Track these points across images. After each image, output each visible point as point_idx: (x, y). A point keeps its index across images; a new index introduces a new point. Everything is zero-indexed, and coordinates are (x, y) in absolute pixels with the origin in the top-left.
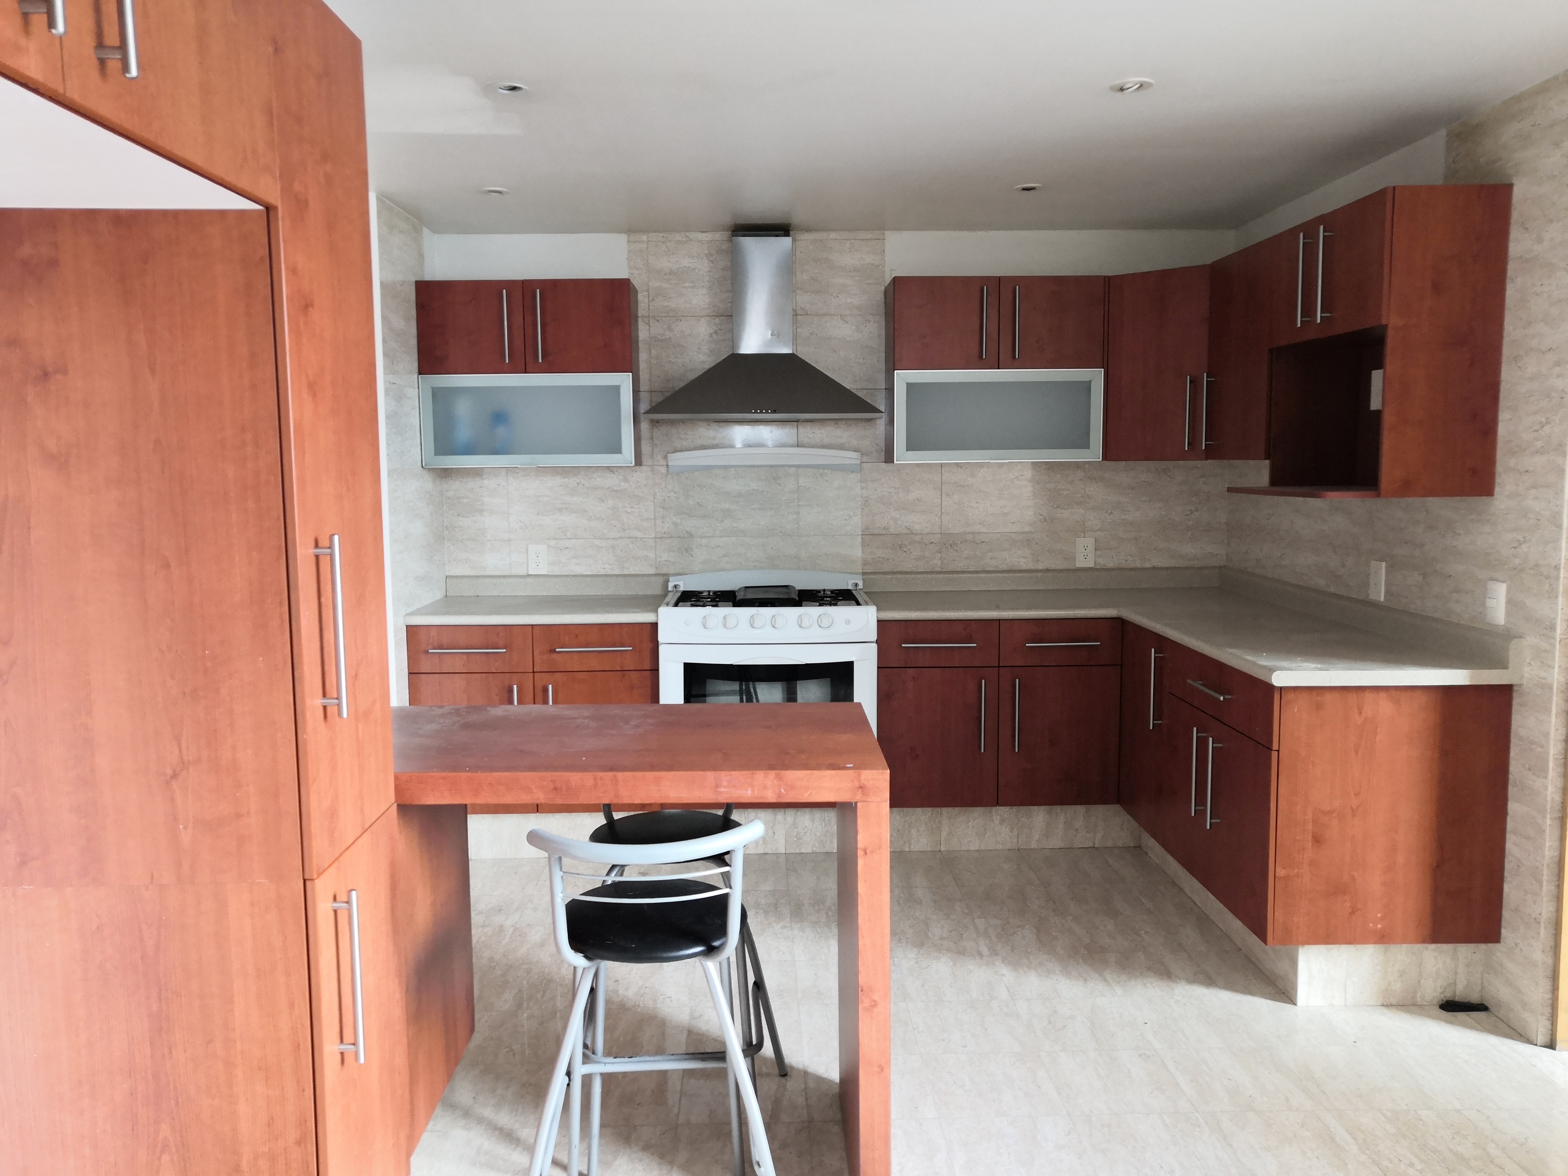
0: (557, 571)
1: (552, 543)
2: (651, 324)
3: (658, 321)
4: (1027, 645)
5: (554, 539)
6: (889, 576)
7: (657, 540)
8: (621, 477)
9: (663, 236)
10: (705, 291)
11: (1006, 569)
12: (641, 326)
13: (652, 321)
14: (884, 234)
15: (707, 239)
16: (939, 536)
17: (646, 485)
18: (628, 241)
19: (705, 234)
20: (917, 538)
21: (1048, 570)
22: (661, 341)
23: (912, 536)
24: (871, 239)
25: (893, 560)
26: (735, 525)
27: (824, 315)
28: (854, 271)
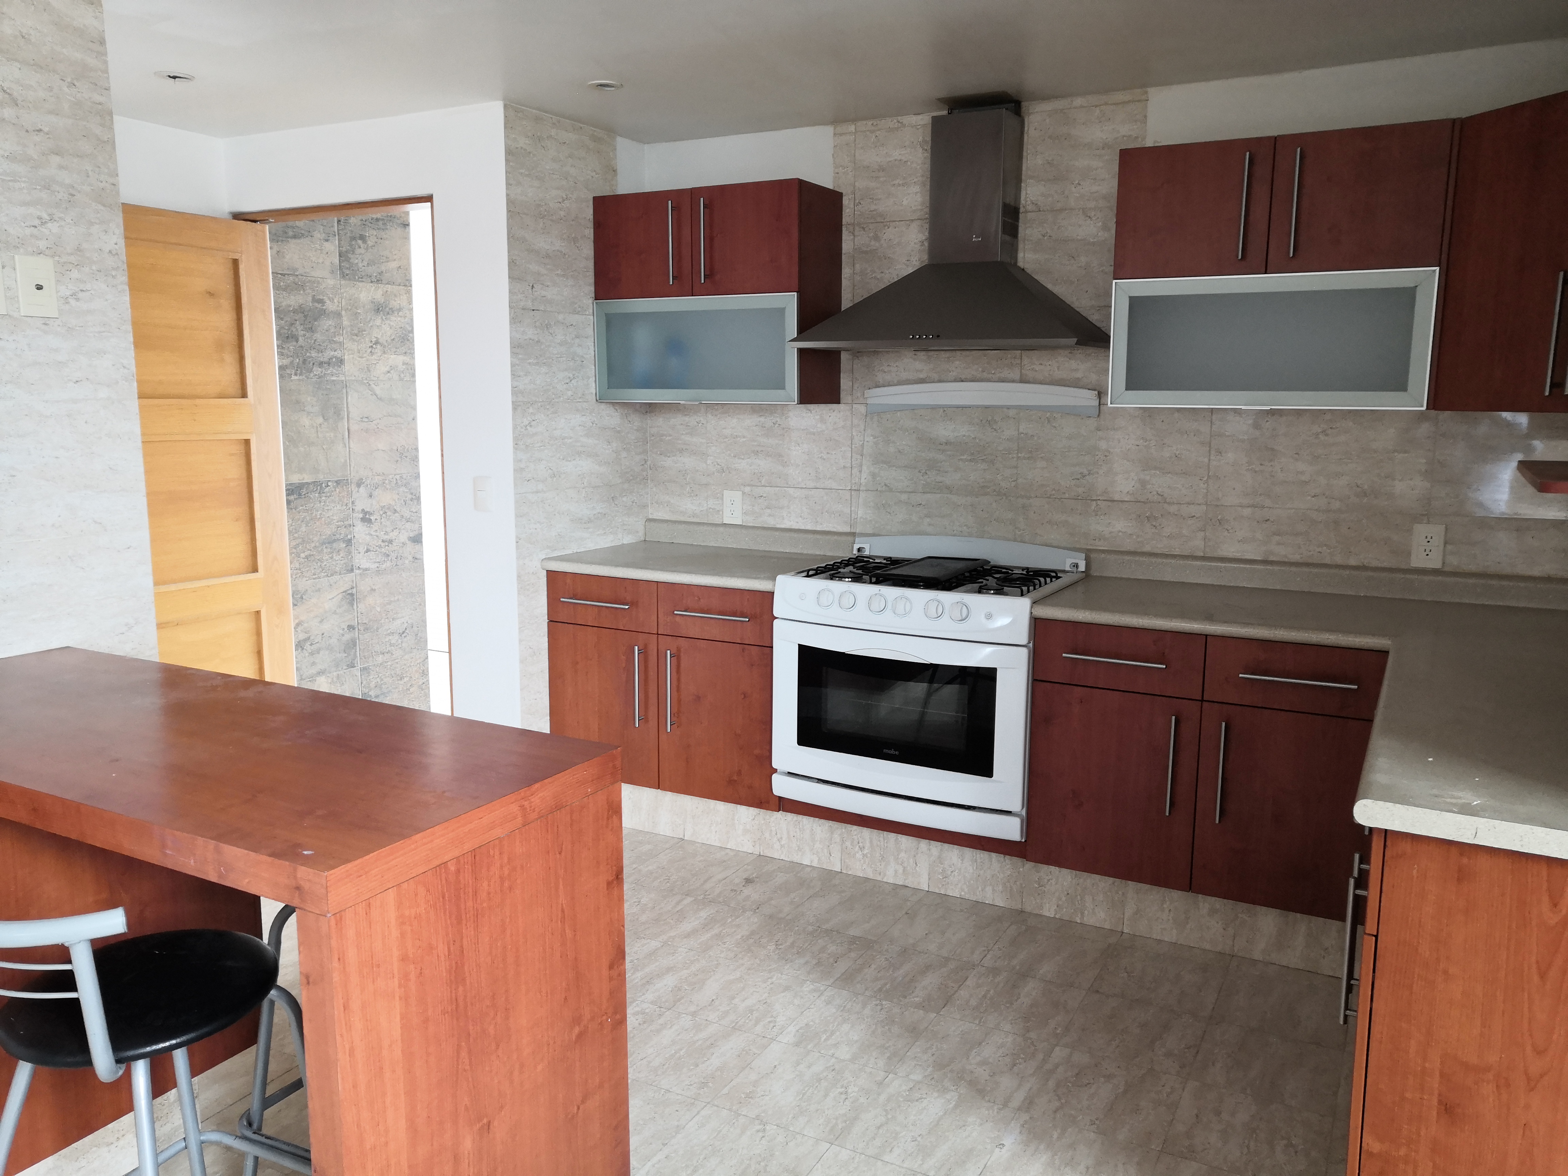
0: (750, 521)
1: (747, 489)
2: (856, 233)
3: (864, 228)
4: (1240, 675)
5: (749, 485)
6: (1127, 558)
7: (853, 493)
8: (818, 417)
9: (872, 124)
10: (917, 188)
11: (1301, 561)
12: (846, 236)
13: (857, 228)
14: (1146, 92)
15: (922, 123)
16: (1204, 507)
17: (843, 427)
18: (834, 134)
19: (920, 117)
20: (1173, 509)
21: (1364, 568)
22: (866, 252)
23: (1166, 506)
24: (1129, 102)
25: (1138, 536)
26: (939, 479)
27: (1062, 210)
28: (1103, 148)
